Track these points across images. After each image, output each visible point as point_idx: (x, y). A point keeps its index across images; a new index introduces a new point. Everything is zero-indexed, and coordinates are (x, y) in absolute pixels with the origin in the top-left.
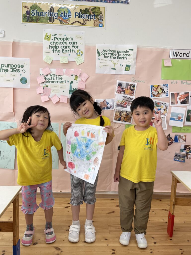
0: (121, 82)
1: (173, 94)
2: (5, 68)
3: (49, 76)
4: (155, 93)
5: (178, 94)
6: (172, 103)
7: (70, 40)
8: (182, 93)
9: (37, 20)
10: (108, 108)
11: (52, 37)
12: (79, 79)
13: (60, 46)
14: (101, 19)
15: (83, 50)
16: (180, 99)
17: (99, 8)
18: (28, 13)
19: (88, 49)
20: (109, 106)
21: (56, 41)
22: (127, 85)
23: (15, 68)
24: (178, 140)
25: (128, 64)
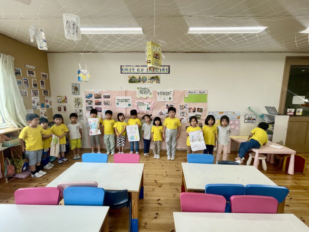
0: (167, 104)
1: (189, 108)
2: (122, 101)
3: (139, 103)
4: (182, 108)
5: (191, 108)
6: (189, 112)
7: (147, 89)
8: (193, 108)
9: (134, 82)
10: (162, 115)
11: (140, 88)
12: (151, 104)
13: (143, 91)
14: (159, 80)
15: (152, 92)
16: (192, 110)
17: (158, 76)
18: (131, 79)
19: (154, 92)
20: (163, 114)
21: (142, 89)
22: (170, 105)
23: (126, 101)
25: (170, 97)
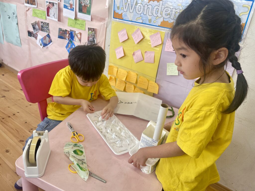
24: (74, 38)
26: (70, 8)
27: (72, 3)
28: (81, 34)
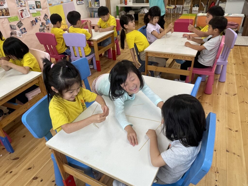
26: (33, 8)
27: (34, 6)
28: (40, 17)
